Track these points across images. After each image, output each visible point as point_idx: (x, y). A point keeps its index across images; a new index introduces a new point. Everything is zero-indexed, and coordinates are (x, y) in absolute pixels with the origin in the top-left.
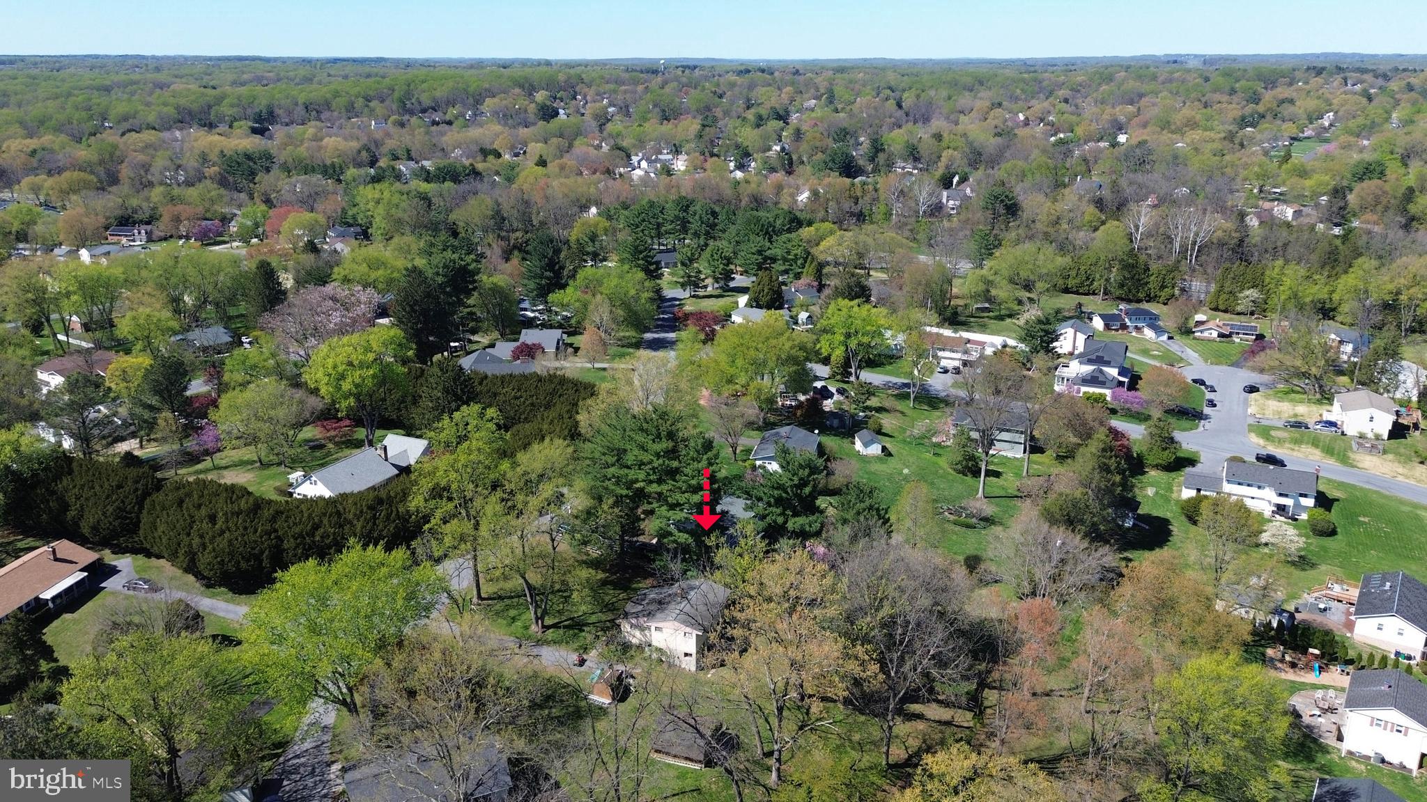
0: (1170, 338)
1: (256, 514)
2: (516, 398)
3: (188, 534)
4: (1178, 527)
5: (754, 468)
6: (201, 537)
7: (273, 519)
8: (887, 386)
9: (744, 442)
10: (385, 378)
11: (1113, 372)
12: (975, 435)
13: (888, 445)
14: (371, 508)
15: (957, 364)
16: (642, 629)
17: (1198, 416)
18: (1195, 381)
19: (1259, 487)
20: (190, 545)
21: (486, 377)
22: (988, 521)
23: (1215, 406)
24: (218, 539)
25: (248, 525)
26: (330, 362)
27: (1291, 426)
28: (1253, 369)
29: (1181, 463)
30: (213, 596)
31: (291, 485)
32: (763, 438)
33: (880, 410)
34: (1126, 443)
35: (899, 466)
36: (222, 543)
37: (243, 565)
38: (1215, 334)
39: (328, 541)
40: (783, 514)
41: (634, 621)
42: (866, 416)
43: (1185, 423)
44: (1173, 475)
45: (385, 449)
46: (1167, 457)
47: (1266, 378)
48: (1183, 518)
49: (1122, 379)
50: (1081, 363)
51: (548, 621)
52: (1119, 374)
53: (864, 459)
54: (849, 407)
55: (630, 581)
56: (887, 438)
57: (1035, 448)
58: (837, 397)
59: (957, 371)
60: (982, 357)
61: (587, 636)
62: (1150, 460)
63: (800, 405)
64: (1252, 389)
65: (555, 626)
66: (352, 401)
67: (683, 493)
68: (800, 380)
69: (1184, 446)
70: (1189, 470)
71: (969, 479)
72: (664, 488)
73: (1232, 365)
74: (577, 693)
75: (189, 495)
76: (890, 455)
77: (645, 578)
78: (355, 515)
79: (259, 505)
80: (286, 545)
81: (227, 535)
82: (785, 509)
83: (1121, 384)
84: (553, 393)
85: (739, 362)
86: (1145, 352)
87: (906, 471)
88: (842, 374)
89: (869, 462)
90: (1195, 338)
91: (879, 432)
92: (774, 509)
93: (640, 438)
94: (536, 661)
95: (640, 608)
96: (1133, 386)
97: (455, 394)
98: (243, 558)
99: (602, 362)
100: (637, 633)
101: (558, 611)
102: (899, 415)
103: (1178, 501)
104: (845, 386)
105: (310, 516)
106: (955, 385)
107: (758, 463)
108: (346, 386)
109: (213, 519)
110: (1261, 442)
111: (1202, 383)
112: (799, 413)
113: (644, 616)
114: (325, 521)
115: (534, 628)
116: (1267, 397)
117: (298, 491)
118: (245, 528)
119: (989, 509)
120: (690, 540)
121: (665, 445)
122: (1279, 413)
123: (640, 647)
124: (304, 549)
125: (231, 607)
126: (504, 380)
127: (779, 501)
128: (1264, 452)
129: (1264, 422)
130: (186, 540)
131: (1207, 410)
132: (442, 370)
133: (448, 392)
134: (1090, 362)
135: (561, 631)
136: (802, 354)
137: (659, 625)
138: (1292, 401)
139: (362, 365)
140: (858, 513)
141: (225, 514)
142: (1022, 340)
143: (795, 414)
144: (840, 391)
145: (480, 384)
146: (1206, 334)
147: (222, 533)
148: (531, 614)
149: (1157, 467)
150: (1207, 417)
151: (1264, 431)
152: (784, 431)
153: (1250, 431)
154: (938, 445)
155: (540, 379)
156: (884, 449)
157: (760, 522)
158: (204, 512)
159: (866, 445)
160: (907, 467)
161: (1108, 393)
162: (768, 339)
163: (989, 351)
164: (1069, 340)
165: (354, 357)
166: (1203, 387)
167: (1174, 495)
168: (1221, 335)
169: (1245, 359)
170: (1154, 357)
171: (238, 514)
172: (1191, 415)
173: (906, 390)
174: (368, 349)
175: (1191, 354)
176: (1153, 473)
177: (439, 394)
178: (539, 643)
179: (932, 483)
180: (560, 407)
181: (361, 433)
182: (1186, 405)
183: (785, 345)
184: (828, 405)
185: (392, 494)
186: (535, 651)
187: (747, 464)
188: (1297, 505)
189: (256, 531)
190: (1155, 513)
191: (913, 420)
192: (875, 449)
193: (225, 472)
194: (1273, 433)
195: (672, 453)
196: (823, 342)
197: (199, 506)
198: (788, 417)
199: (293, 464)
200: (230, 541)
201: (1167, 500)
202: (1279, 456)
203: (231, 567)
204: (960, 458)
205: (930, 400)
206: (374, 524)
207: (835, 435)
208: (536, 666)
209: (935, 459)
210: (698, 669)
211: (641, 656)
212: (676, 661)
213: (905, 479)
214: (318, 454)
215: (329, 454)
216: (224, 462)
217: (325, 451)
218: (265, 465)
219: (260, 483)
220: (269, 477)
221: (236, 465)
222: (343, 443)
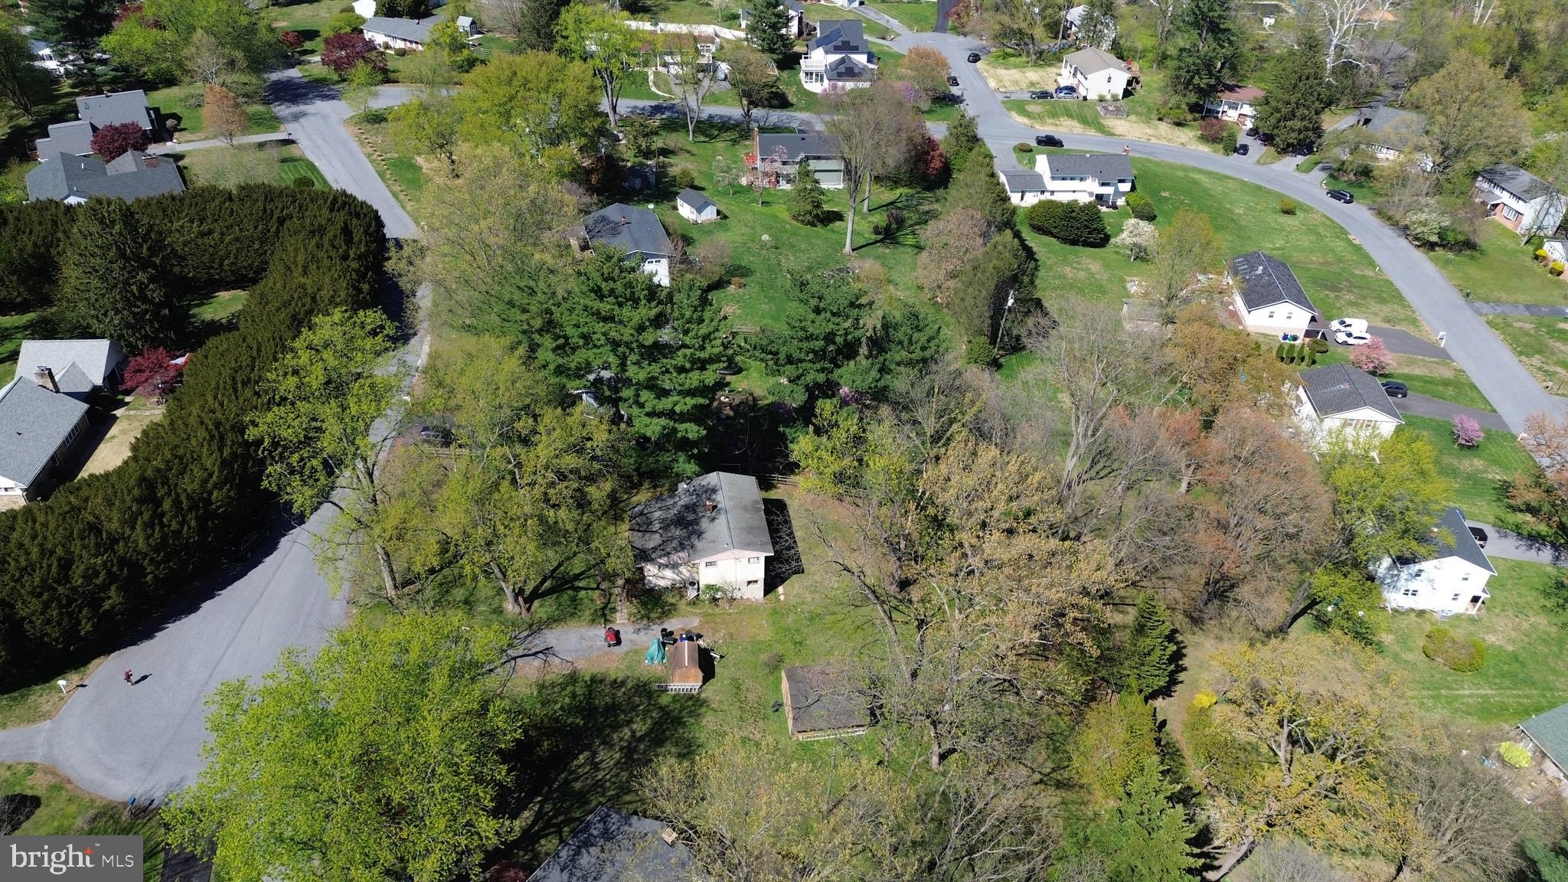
0: (862, 4)
4: (1036, 243)
8: (643, 114)
11: (862, 59)
16: (674, 566)
17: (953, 99)
19: (1081, 179)
23: (957, 83)
41: (665, 560)
45: (50, 373)
48: (1027, 229)
49: (870, 66)
50: (823, 52)
52: (868, 61)
61: (591, 598)
62: (956, 162)
63: (593, 167)
64: (973, 58)
65: (536, 595)
71: (821, 230)
73: (935, 30)
74: (646, 691)
76: (725, 217)
87: (765, 238)
94: (554, 660)
95: (656, 537)
99: (243, 133)
100: (668, 573)
110: (1026, 120)
112: (594, 178)
113: (675, 550)
116: (993, 65)
122: (1018, 83)
123: (679, 589)
128: (1038, 134)
129: (1013, 97)
134: (837, 49)
135: (550, 600)
137: (710, 559)
138: (1016, 66)
150: (961, 100)
151: (1020, 108)
152: (611, 212)
153: (1008, 110)
156: (719, 213)
159: (694, 209)
169: (945, 21)
175: (895, 23)
178: (535, 628)
186: (538, 643)
188: (1117, 193)
191: (706, 160)
194: (1028, 108)
208: (558, 669)
209: (765, 209)
210: (766, 594)
211: (684, 601)
212: (737, 595)
213: (763, 246)
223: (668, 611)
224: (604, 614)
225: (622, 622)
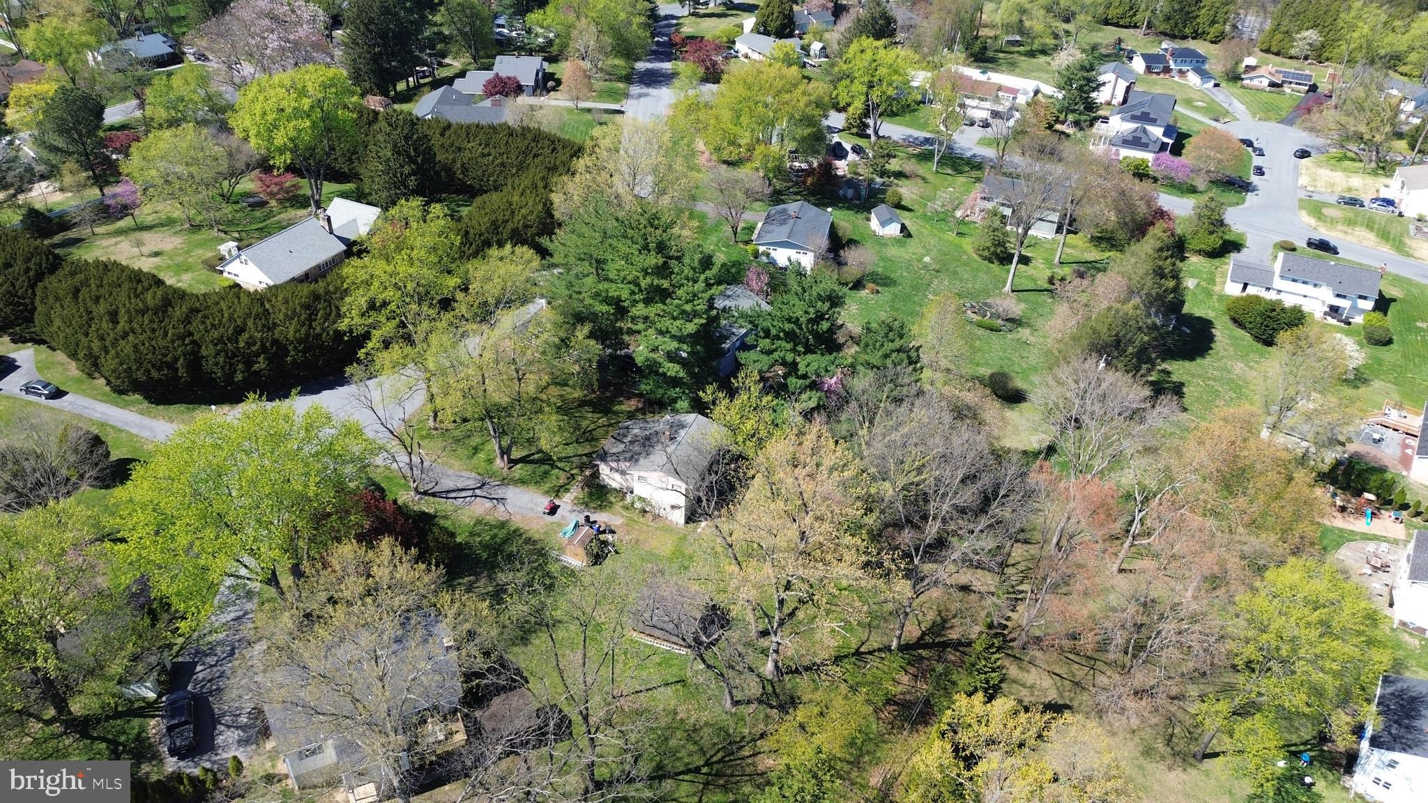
0: (1216, 85)
1: (165, 312)
2: (484, 155)
3: (87, 335)
4: (1223, 333)
5: (756, 255)
6: (102, 339)
7: (187, 320)
8: (910, 142)
9: (748, 216)
10: (328, 126)
11: (1157, 132)
12: (1008, 212)
13: (907, 223)
14: (306, 307)
15: (984, 114)
16: (623, 473)
17: (1246, 187)
18: (1244, 141)
19: (1315, 285)
20: (89, 348)
21: (449, 126)
22: (1015, 322)
23: (1262, 174)
24: (122, 343)
25: (155, 326)
26: (258, 108)
27: (1346, 203)
28: (1305, 129)
29: (1231, 246)
30: (125, 406)
31: (222, 259)
32: (768, 217)
33: (900, 175)
34: (1171, 225)
35: (920, 251)
36: (126, 347)
37: (155, 374)
38: (1265, 82)
39: (254, 348)
40: (794, 350)
41: (614, 465)
42: (884, 184)
43: (1231, 196)
44: (1216, 262)
45: (329, 220)
46: (1214, 241)
47: (1320, 141)
48: (1226, 319)
49: (1166, 140)
50: (1123, 119)
51: (516, 454)
52: (1164, 135)
53: (880, 241)
54: (865, 172)
55: (612, 401)
56: (907, 214)
57: (1068, 225)
58: (852, 157)
59: (986, 125)
60: (1013, 108)
61: (558, 477)
62: (1193, 244)
63: (810, 172)
64: (1304, 154)
65: (523, 460)
66: (288, 157)
67: (675, 319)
68: (816, 140)
69: (1234, 228)
70: (1233, 257)
71: (995, 267)
72: (652, 311)
73: (1282, 122)
74: (545, 552)
75: (85, 283)
76: (909, 236)
77: (629, 398)
78: (286, 315)
79: (174, 297)
80: (204, 352)
81: (131, 338)
82: (796, 345)
83: (1163, 147)
84: (526, 152)
85: (745, 120)
86: (1188, 102)
87: (927, 259)
88: (858, 127)
89: (885, 245)
90: (1243, 87)
91: (899, 206)
92: (783, 344)
94: (501, 508)
95: (621, 447)
96: (1177, 150)
97: (409, 156)
98: (153, 366)
99: (587, 99)
100: (617, 476)
101: (528, 440)
102: (920, 181)
103: (1222, 297)
104: (862, 142)
105: (231, 319)
106: (983, 142)
107: (762, 249)
108: (280, 139)
109: (114, 317)
110: (1312, 221)
111: (1249, 143)
112: (810, 180)
113: (625, 460)
114: (250, 323)
115: (499, 463)
116: (1319, 165)
117: (228, 268)
118: (153, 330)
119: (1015, 307)
120: (682, 374)
121: (653, 260)
122: (1332, 185)
123: (621, 493)
124: (227, 356)
125: (146, 421)
126: (471, 131)
127: (790, 336)
128: (1317, 236)
129: (1316, 197)
130: (84, 340)
131: (1255, 179)
132: (390, 125)
133: (399, 154)
134: (1134, 118)
135: (530, 467)
136: (818, 112)
137: (642, 474)
138: (1345, 170)
139: (298, 113)
141: (128, 311)
142: (1061, 88)
143: (804, 182)
144: (857, 150)
145: (442, 135)
146: (1256, 82)
147: (125, 335)
148: (494, 445)
149: (1200, 252)
150: (1254, 189)
151: (1316, 209)
152: (793, 207)
153: (1301, 207)
154: (962, 222)
155: (511, 132)
156: (903, 228)
157: (765, 358)
158: (102, 307)
159: (883, 224)
160: (928, 252)
161: (1149, 157)
162: (780, 92)
163: (1022, 100)
164: (1110, 88)
165: (284, 104)
166: (1250, 149)
167: (1217, 288)
168: (1272, 85)
169: (1299, 116)
170: (1197, 109)
171: (143, 312)
172: (1238, 186)
173: (927, 147)
174: (303, 93)
175: (1238, 107)
176: (1194, 260)
177: (389, 154)
178: (505, 482)
179: (955, 273)
180: (534, 172)
182: (1231, 173)
183: (800, 100)
184: (842, 167)
185: (331, 288)
186: (500, 493)
187: (750, 248)
188: (1354, 307)
189: (166, 334)
190: (1198, 312)
191: (936, 189)
192: (893, 230)
193: (146, 236)
194: (1325, 211)
195: (663, 270)
196: (840, 89)
197: (97, 300)
198: (797, 183)
199: (226, 227)
200: (135, 346)
201: (1209, 294)
202: (1333, 243)
203: (141, 376)
204: (988, 244)
205: (956, 162)
206: (310, 327)
207: (849, 209)
208: (500, 514)
209: (957, 240)
210: (687, 522)
211: (621, 504)
212: (662, 513)
213: (926, 267)
214: (258, 214)
215: (270, 215)
216: (149, 220)
217: (266, 210)
218: (196, 228)
219: (188, 252)
220: (199, 245)
221: (162, 225)
222: (288, 200)
223: (607, 506)
224: (558, 491)
225: (566, 501)
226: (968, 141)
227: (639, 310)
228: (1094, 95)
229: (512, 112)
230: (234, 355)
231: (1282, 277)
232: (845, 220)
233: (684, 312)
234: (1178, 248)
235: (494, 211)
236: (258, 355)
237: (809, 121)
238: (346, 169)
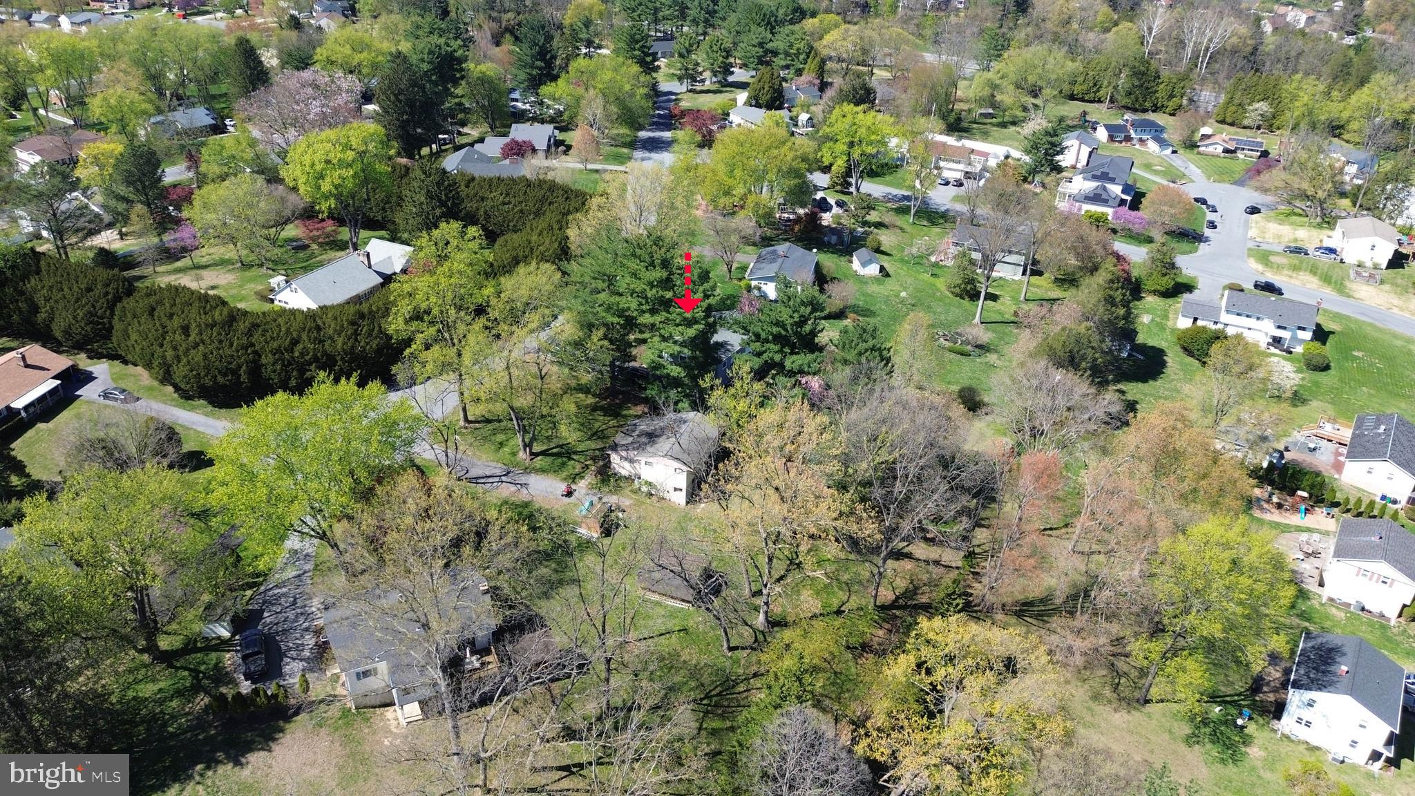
0: (1174, 152)
1: (231, 325)
2: (504, 204)
3: (161, 346)
4: (1175, 360)
5: (749, 289)
6: (175, 348)
7: (249, 333)
8: (888, 198)
9: (740, 258)
10: (367, 178)
11: (1116, 189)
12: (977, 256)
13: (886, 265)
14: (353, 323)
15: (959, 175)
16: (632, 461)
17: (1198, 238)
18: (1197, 200)
19: (1258, 319)
20: (164, 357)
21: (473, 179)
22: (983, 348)
23: (1215, 227)
24: (193, 352)
25: (222, 337)
26: (307, 159)
27: (1291, 252)
28: (1257, 189)
29: (1181, 288)
30: (192, 409)
31: (272, 290)
32: (760, 257)
33: (879, 225)
34: (1127, 268)
35: (897, 288)
36: (197, 356)
37: (220, 379)
38: (1220, 149)
39: (307, 358)
40: (781, 351)
41: (624, 454)
42: (864, 233)
43: (1185, 246)
44: (1170, 301)
45: (368, 255)
46: (1167, 283)
47: (1269, 199)
48: (1178, 348)
49: (1124, 197)
50: (1085, 179)
51: (537, 448)
52: (1123, 192)
53: (861, 280)
54: (847, 221)
55: (621, 406)
56: (885, 257)
57: (1034, 269)
58: (836, 210)
59: (959, 184)
60: (984, 169)
61: (574, 466)
62: (1149, 285)
63: (798, 220)
64: (1254, 210)
65: (543, 453)
66: (332, 202)
67: (677, 325)
68: (801, 193)
69: (1184, 271)
70: (1186, 296)
71: (966, 303)
72: (657, 319)
73: (1235, 183)
75: (160, 302)
76: (888, 275)
77: (636, 405)
78: (335, 330)
79: (234, 316)
80: (264, 361)
81: (201, 348)
82: (783, 346)
83: (1123, 202)
84: (543, 200)
85: (738, 173)
86: (1148, 167)
87: (903, 294)
88: (841, 184)
89: (866, 283)
90: (1199, 153)
91: (878, 250)
92: (771, 346)
93: (633, 264)
94: (524, 491)
95: (631, 439)
96: (1135, 205)
97: (440, 200)
98: (220, 372)
99: (595, 162)
100: (626, 465)
101: (547, 438)
102: (898, 231)
103: (1173, 330)
104: (845, 198)
105: (288, 331)
106: (956, 198)
107: (754, 283)
108: (326, 186)
109: (186, 330)
110: (1260, 267)
111: (1204, 202)
112: (797, 228)
113: (634, 449)
114: (304, 336)
115: (522, 455)
116: (1268, 219)
117: (279, 297)
118: (220, 342)
119: (985, 336)
120: (683, 374)
121: (659, 274)
122: (1279, 236)
123: (629, 479)
124: (283, 365)
125: (211, 421)
126: (492, 183)
127: (777, 338)
128: (1263, 279)
129: (1264, 247)
130: (159, 351)
131: (1208, 232)
132: (425, 173)
133: (432, 198)
134: (1095, 178)
135: (549, 459)
136: (804, 166)
137: (650, 460)
138: (1292, 224)
139: (342, 164)
140: (860, 354)
141: (199, 326)
142: (1028, 152)
143: (793, 230)
144: (840, 204)
145: (467, 186)
146: (1211, 149)
147: (196, 345)
148: (518, 440)
149: (1154, 292)
150: (1206, 240)
151: (1264, 257)
152: (782, 248)
153: (1249, 256)
154: (936, 265)
155: (529, 184)
156: (882, 269)
157: (756, 359)
158: (176, 322)
159: (864, 265)
160: (905, 289)
161: (1109, 211)
162: (769, 148)
163: (992, 163)
164: (1074, 153)
165: (332, 155)
166: (1204, 207)
167: (1170, 323)
168: (1226, 151)
169: (1251, 178)
170: (1156, 173)
171: (212, 326)
172: (1190, 237)
173: (906, 203)
174: (347, 147)
175: (1194, 171)
176: (1150, 300)
177: (423, 199)
178: (527, 470)
179: (929, 307)
180: (550, 217)
181: (345, 234)
182: (1187, 226)
183: (787, 156)
184: (827, 219)
185: (374, 308)
186: (523, 479)
187: (743, 283)
188: (1294, 338)
189: (231, 345)
190: (1151, 343)
191: (912, 237)
192: (873, 270)
193: (204, 273)
194: (1272, 258)
195: (667, 283)
196: (825, 150)
197: (171, 316)
198: (785, 232)
199: (275, 265)
200: (205, 355)
201: (1162, 328)
202: (1277, 284)
203: (208, 381)
204: (959, 282)
205: (931, 216)
206: (356, 340)
207: (833, 253)
208: (524, 495)
209: (932, 280)
210: (687, 503)
211: (630, 488)
212: (666, 496)
213: (902, 301)
214: (301, 255)
215: (312, 256)
216: (204, 261)
217: (308, 252)
218: (246, 266)
219: (241, 286)
220: (251, 280)
221: (217, 265)
222: (327, 244)
223: (617, 490)
224: (574, 478)
225: (582, 486)
226: (941, 197)
227: (646, 319)
228: (1058, 158)
229: (530, 168)
230: (290, 364)
231: (1228, 311)
232: (829, 261)
233: (685, 319)
234: (1135, 289)
235: (514, 249)
236: (310, 364)
237: (796, 173)
238: (380, 218)
